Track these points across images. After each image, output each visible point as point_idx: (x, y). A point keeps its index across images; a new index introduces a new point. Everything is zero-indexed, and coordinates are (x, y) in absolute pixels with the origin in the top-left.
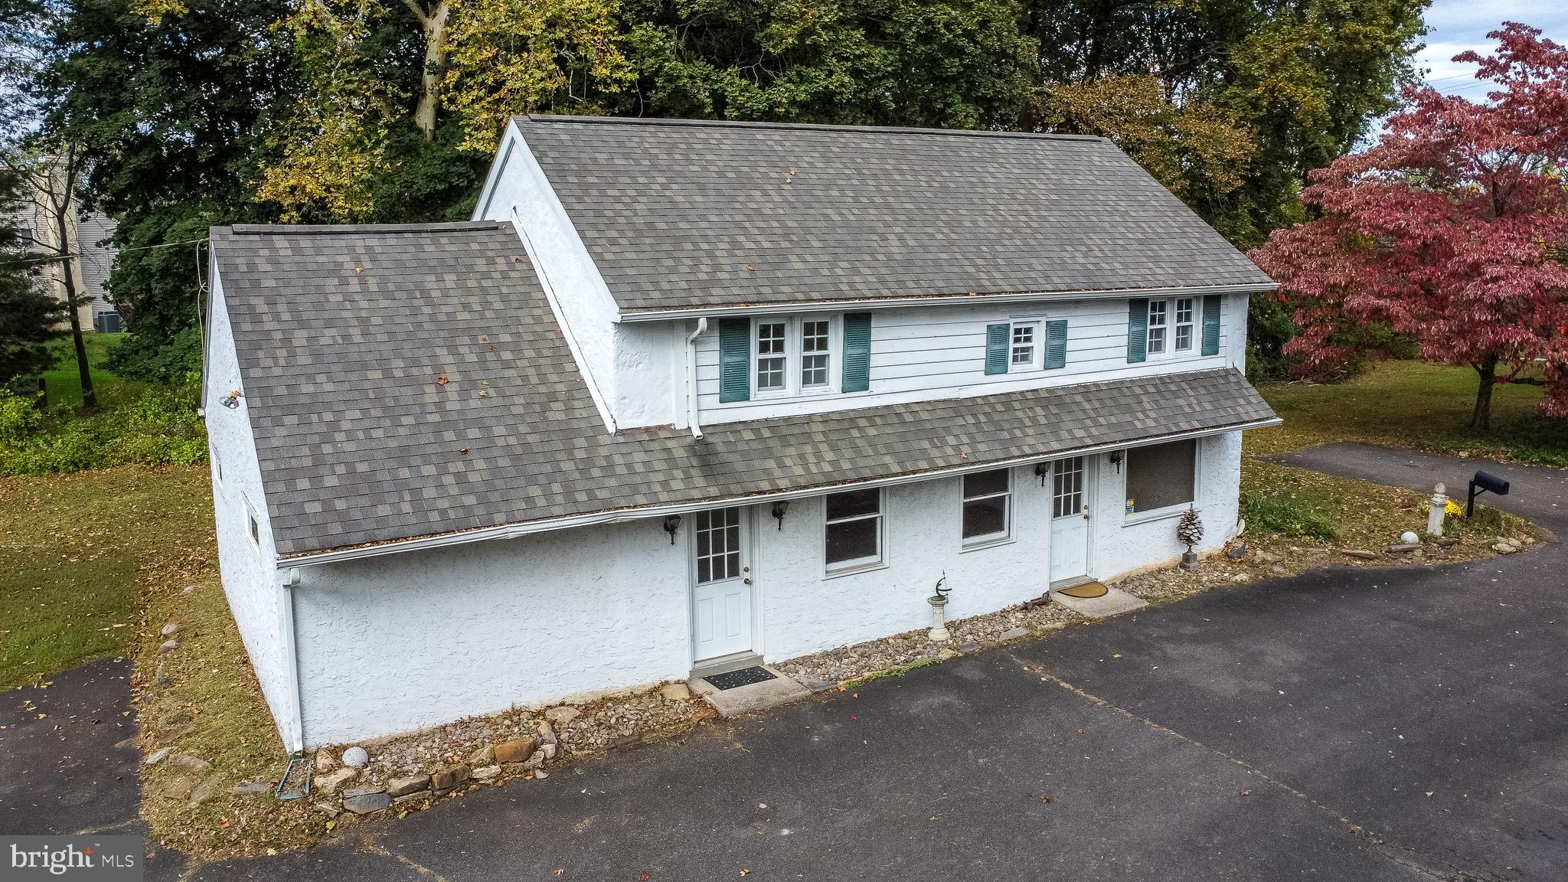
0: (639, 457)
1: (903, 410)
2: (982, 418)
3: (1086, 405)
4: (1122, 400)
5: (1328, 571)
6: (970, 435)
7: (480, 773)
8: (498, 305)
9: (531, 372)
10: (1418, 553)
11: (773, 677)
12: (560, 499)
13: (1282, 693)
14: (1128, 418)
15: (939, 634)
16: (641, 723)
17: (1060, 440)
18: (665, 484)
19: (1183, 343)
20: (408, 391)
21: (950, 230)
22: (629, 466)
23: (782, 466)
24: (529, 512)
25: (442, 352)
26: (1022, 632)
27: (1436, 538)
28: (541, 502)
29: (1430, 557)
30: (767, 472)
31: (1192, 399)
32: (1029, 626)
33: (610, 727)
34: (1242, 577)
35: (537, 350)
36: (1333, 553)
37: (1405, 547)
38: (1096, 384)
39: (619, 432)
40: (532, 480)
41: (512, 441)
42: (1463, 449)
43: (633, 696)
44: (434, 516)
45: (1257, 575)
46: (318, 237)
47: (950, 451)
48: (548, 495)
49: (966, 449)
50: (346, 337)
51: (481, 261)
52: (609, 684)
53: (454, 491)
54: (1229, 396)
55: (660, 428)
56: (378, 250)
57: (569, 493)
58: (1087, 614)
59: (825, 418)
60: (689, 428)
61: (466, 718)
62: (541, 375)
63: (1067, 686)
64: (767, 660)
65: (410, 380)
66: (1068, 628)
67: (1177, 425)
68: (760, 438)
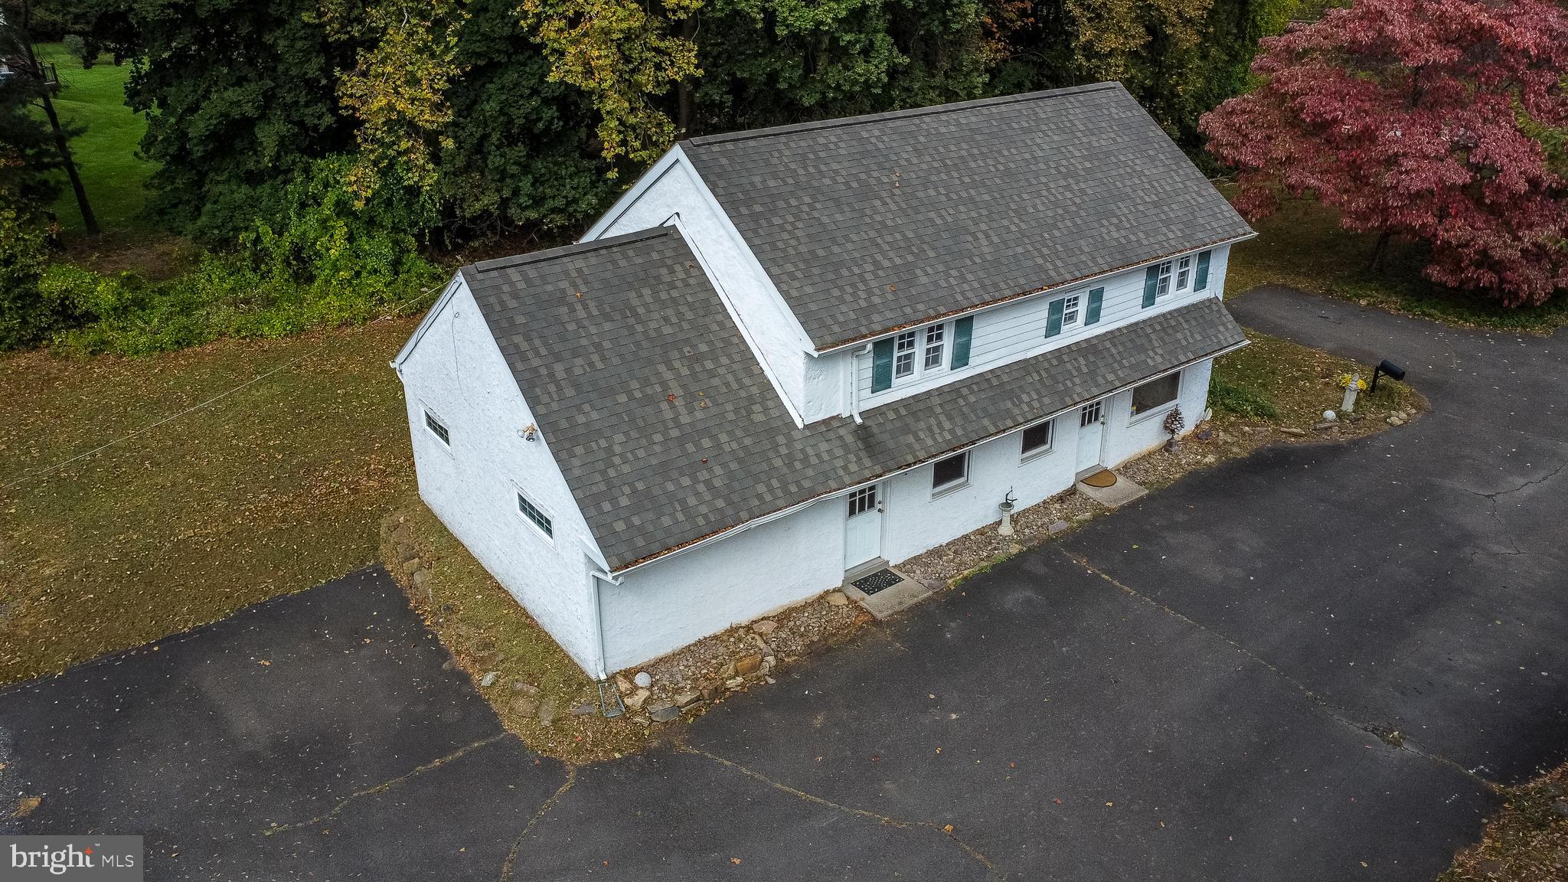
0: (824, 447)
1: (990, 376)
2: (1044, 374)
3: (1114, 351)
4: (1138, 341)
5: (1270, 450)
6: (1038, 392)
7: (730, 683)
8: (689, 315)
9: (730, 378)
10: (1336, 429)
11: (901, 580)
12: (779, 493)
13: (1252, 578)
14: (1143, 357)
15: (1006, 530)
16: (822, 629)
17: (1098, 386)
18: (845, 468)
19: (1181, 284)
20: (649, 410)
21: (1020, 219)
22: (818, 456)
23: (918, 439)
24: (763, 507)
25: (662, 368)
26: (1063, 525)
27: (1348, 416)
28: (768, 497)
29: (1343, 433)
30: (909, 446)
31: (1186, 331)
32: (1067, 519)
33: (802, 636)
34: (1210, 459)
35: (729, 356)
36: (1274, 431)
37: (1327, 425)
38: (1119, 329)
39: (806, 427)
40: (758, 481)
41: (735, 446)
42: (1363, 297)
43: (806, 605)
44: (701, 521)
45: (1221, 457)
46: (539, 265)
47: (1026, 408)
48: (771, 490)
49: (1036, 404)
50: (591, 364)
51: (664, 271)
52: (792, 599)
53: (708, 497)
54: (1213, 325)
55: (833, 418)
56: (586, 271)
57: (784, 487)
58: (1106, 505)
59: (940, 391)
60: (851, 416)
61: (701, 638)
62: (738, 380)
63: (1107, 577)
64: (891, 564)
65: (649, 400)
66: (1095, 519)
67: (1177, 359)
68: (900, 417)
